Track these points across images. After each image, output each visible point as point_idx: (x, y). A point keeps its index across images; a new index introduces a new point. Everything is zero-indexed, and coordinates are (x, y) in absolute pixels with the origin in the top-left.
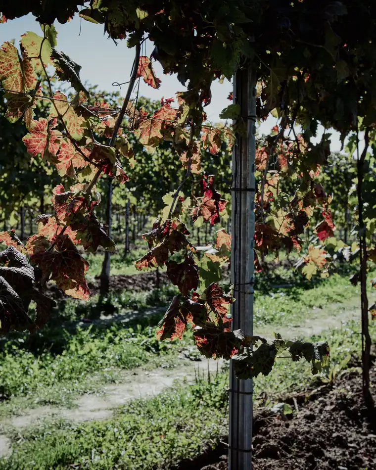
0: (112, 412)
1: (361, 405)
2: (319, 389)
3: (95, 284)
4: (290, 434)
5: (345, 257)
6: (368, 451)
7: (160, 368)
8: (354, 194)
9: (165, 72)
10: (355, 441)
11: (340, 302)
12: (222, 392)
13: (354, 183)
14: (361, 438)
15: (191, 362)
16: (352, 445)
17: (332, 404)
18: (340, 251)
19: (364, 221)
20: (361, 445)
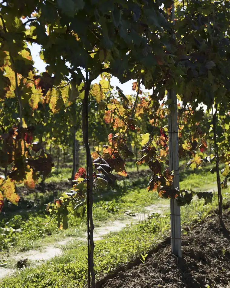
0: (102, 238)
1: (220, 227)
2: (197, 224)
3: (69, 183)
4: (191, 238)
5: (208, 160)
6: (224, 244)
7: (117, 220)
8: (212, 131)
9: (146, 89)
10: (218, 241)
11: (198, 187)
12: (153, 226)
13: (211, 127)
14: (221, 240)
15: (131, 217)
16: (217, 242)
17: (206, 227)
18: (205, 158)
19: (217, 144)
20: (221, 242)
